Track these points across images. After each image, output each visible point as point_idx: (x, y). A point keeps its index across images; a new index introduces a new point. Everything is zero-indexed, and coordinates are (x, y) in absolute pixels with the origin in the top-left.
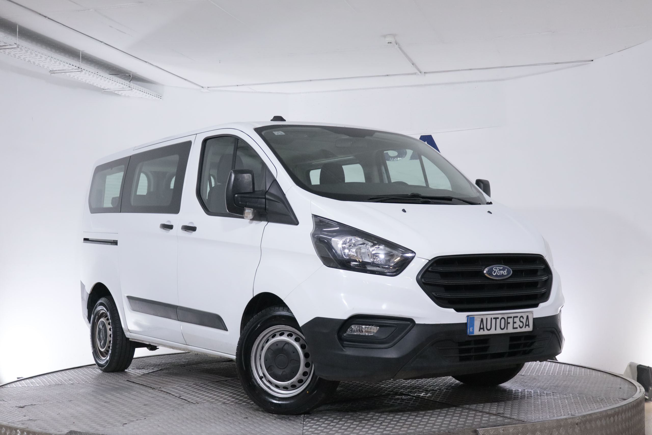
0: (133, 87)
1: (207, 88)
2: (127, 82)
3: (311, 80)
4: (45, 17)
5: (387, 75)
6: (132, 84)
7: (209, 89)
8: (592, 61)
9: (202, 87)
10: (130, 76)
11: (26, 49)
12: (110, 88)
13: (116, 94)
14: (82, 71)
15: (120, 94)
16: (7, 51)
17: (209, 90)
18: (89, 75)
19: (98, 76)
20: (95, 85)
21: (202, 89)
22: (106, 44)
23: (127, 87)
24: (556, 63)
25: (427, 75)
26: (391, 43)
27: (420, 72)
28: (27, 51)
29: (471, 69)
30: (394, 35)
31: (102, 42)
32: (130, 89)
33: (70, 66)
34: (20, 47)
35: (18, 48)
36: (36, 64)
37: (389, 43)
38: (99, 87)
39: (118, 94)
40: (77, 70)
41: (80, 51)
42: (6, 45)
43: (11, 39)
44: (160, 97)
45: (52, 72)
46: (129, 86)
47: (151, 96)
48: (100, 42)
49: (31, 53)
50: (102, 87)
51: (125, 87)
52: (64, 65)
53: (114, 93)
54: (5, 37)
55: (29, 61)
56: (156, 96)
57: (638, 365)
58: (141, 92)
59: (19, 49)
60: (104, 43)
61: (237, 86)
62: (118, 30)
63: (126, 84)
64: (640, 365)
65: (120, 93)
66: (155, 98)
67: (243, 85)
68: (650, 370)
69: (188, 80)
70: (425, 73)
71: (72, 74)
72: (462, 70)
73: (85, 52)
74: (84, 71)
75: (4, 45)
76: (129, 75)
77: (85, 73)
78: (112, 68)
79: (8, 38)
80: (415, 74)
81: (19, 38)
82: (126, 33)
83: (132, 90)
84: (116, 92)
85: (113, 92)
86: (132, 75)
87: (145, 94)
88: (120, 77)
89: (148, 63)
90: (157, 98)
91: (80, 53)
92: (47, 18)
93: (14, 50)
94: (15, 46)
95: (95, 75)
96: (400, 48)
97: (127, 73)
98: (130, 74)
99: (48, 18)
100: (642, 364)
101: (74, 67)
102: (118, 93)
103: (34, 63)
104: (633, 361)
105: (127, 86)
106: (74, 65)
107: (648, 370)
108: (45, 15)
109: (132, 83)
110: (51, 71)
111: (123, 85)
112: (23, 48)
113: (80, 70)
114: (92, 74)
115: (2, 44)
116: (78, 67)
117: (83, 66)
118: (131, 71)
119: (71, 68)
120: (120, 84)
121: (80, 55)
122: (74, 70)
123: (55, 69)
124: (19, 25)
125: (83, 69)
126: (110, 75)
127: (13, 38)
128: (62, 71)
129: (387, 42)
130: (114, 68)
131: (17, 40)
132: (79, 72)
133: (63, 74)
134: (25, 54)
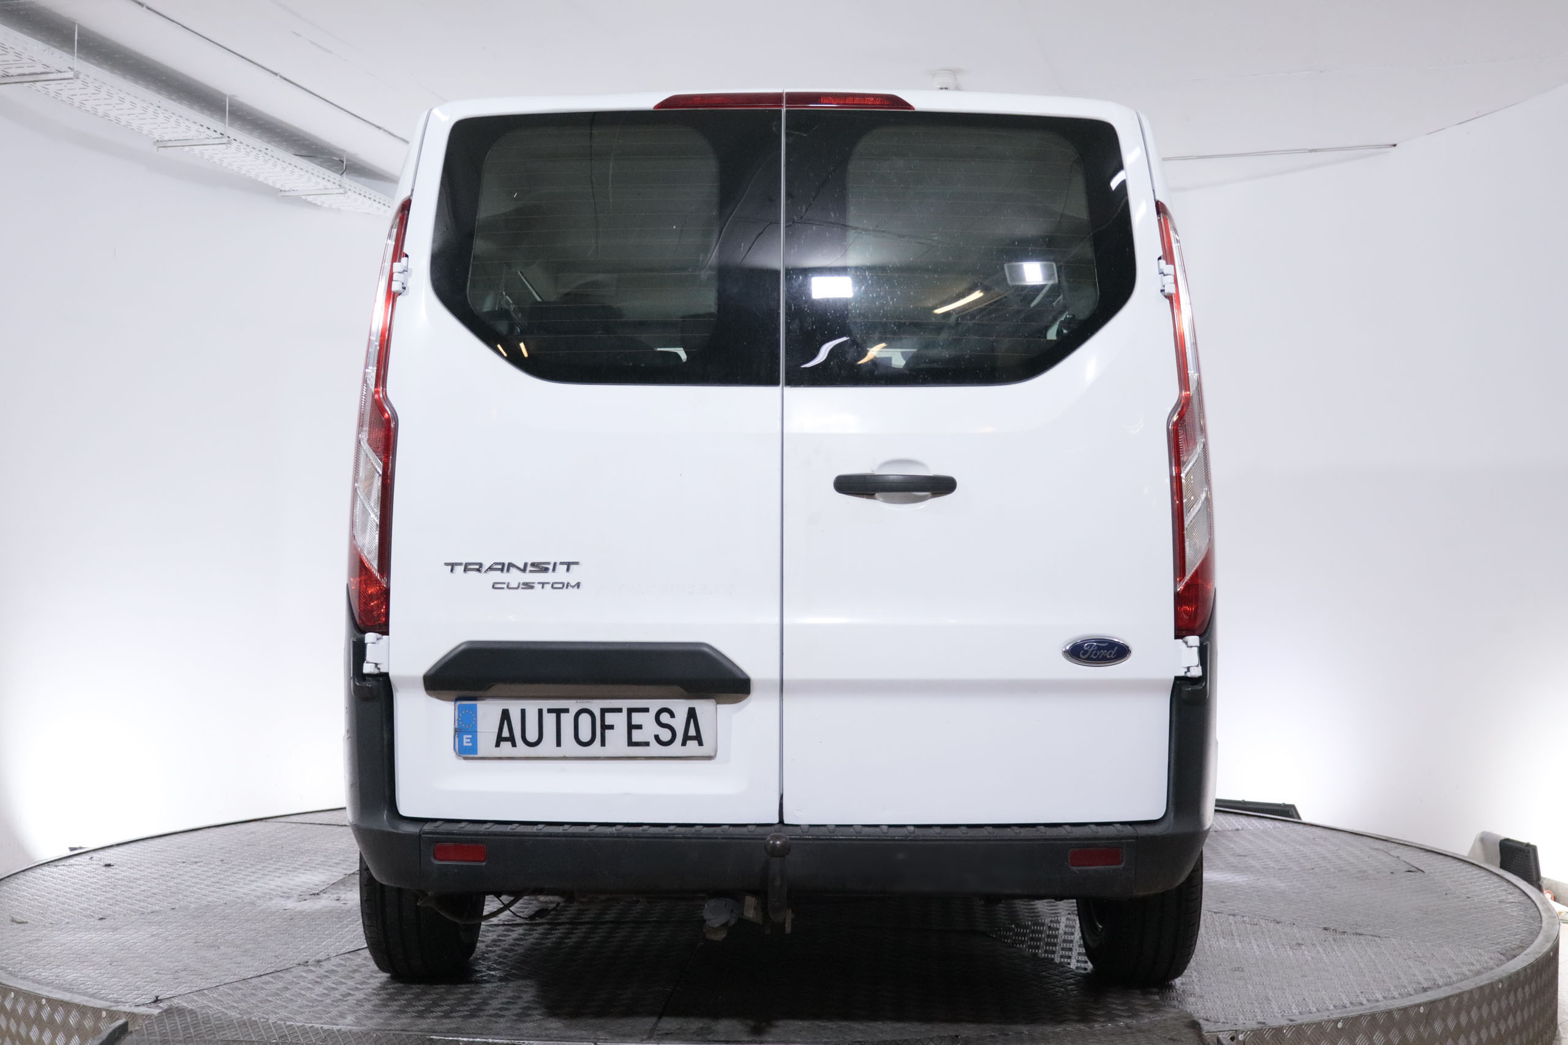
0: (347, 187)
2: (335, 177)
4: (141, 4)
6: (347, 181)
8: (1395, 145)
10: (343, 162)
11: (97, 84)
12: (294, 189)
13: (310, 203)
14: (229, 143)
15: (319, 204)
16: (53, 86)
18: (248, 154)
19: (267, 157)
20: (261, 179)
22: (285, 79)
23: (334, 186)
24: (1311, 151)
26: (946, 89)
28: (98, 89)
30: (954, 72)
31: (276, 74)
32: (342, 191)
33: (202, 129)
34: (81, 76)
35: (77, 78)
36: (123, 123)
37: (942, 89)
38: (271, 184)
39: (316, 205)
40: (217, 141)
41: (226, 96)
42: (48, 70)
43: (61, 57)
45: (161, 144)
46: (339, 183)
48: (273, 75)
49: (110, 95)
50: (278, 186)
51: (329, 185)
52: (188, 128)
53: (305, 201)
54: (46, 52)
55: (106, 115)
57: (1503, 838)
58: (366, 200)
59: (78, 83)
60: (281, 77)
62: (312, 43)
63: (332, 180)
64: (1508, 840)
65: (319, 200)
68: (1531, 853)
71: (208, 151)
73: (238, 99)
74: (235, 144)
75: (43, 70)
76: (340, 160)
77: (238, 150)
78: (301, 142)
79: (52, 54)
81: (78, 57)
82: (332, 53)
83: (346, 192)
84: (310, 199)
85: (304, 197)
86: (347, 160)
87: (376, 205)
88: (320, 164)
89: (385, 130)
91: (226, 102)
93: (69, 86)
94: (70, 74)
95: (261, 155)
97: (337, 156)
98: (343, 157)
100: (1511, 838)
101: (211, 133)
102: (314, 202)
103: (118, 120)
104: (1488, 830)
105: (334, 183)
106: (212, 129)
107: (1529, 852)
109: (347, 178)
110: (158, 141)
111: (325, 182)
112: (88, 81)
113: (225, 140)
114: (255, 152)
115: (39, 69)
116: (221, 134)
117: (233, 132)
118: (344, 151)
119: (203, 136)
120: (319, 180)
121: (226, 105)
122: (211, 141)
123: (166, 138)
124: (79, 26)
125: (232, 138)
126: (297, 157)
127: (66, 57)
128: (184, 143)
129: (939, 86)
130: (306, 143)
131: (73, 59)
132: (224, 145)
133: (187, 148)
134: (94, 96)
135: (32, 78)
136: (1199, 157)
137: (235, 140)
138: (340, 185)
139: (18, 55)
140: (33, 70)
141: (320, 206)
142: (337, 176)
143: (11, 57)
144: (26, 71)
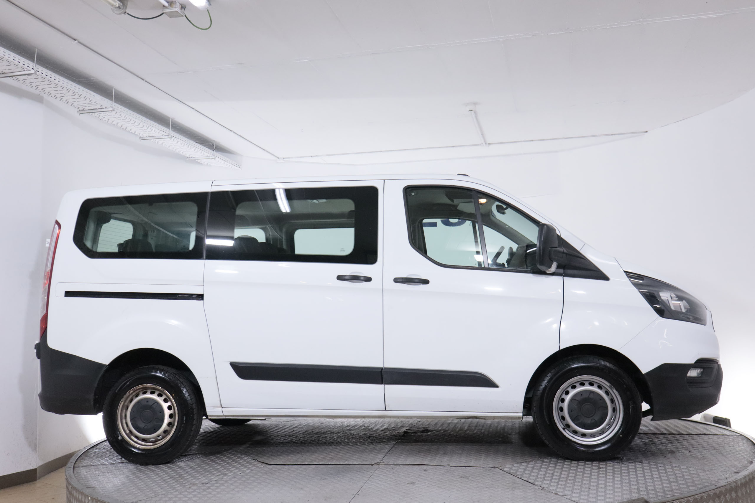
0: (216, 156)
1: (282, 158)
2: (211, 151)
3: (381, 151)
4: (143, 79)
5: (454, 146)
6: (215, 153)
7: (284, 159)
8: (647, 132)
9: (278, 158)
10: (214, 145)
11: (121, 114)
12: (193, 157)
13: (199, 163)
14: (171, 138)
15: (202, 163)
16: (102, 114)
17: (284, 161)
18: (178, 142)
19: (185, 144)
20: (180, 153)
21: (277, 159)
22: (197, 111)
23: (211, 155)
24: (613, 135)
25: (491, 146)
26: (472, 111)
27: (485, 143)
29: (532, 141)
30: (475, 104)
31: (193, 109)
32: (214, 157)
33: (161, 132)
34: (115, 110)
35: (114, 111)
36: (128, 130)
37: (470, 111)
38: (184, 155)
39: (201, 163)
40: (167, 137)
41: (170, 118)
42: (102, 107)
43: (107, 102)
44: (239, 166)
45: (142, 138)
46: (213, 154)
47: (231, 165)
49: (125, 118)
50: (187, 156)
51: (209, 155)
52: (155, 131)
53: (197, 162)
54: (102, 100)
55: (122, 126)
56: (236, 165)
57: (714, 416)
58: (223, 161)
59: (114, 112)
60: (195, 109)
61: (311, 156)
64: (716, 417)
65: (203, 161)
66: (235, 167)
67: (316, 156)
68: (728, 422)
69: (267, 150)
70: (489, 144)
71: (161, 141)
72: (524, 141)
73: (174, 119)
74: (173, 138)
75: (100, 107)
76: (213, 145)
77: (174, 140)
78: (197, 137)
79: (104, 100)
80: (480, 145)
81: (114, 102)
84: (199, 161)
85: (197, 160)
86: (216, 145)
87: (226, 163)
88: (204, 146)
89: (234, 132)
90: (236, 168)
91: (170, 121)
92: (144, 81)
93: (109, 114)
94: (111, 109)
95: (183, 143)
96: (476, 117)
97: (212, 143)
98: (214, 143)
99: (146, 81)
100: (719, 416)
103: (126, 129)
105: (211, 154)
106: (165, 132)
107: (727, 421)
108: (142, 77)
109: (215, 151)
110: (141, 137)
111: (207, 154)
112: (118, 112)
113: (170, 136)
114: (180, 142)
115: (98, 107)
116: (168, 134)
117: (173, 133)
118: (214, 141)
119: (161, 135)
120: (205, 153)
121: (170, 122)
122: (164, 137)
123: (144, 136)
124: (115, 89)
126: (197, 144)
127: (109, 101)
128: (154, 138)
129: (468, 110)
130: (199, 137)
131: (112, 103)
132: (168, 139)
133: (152, 140)
134: (119, 118)
135: (93, 111)
136: (566, 138)
137: (173, 136)
138: (213, 155)
139: (91, 101)
140: (95, 107)
141: (203, 164)
142: (212, 151)
143: (87, 102)
144: (92, 108)
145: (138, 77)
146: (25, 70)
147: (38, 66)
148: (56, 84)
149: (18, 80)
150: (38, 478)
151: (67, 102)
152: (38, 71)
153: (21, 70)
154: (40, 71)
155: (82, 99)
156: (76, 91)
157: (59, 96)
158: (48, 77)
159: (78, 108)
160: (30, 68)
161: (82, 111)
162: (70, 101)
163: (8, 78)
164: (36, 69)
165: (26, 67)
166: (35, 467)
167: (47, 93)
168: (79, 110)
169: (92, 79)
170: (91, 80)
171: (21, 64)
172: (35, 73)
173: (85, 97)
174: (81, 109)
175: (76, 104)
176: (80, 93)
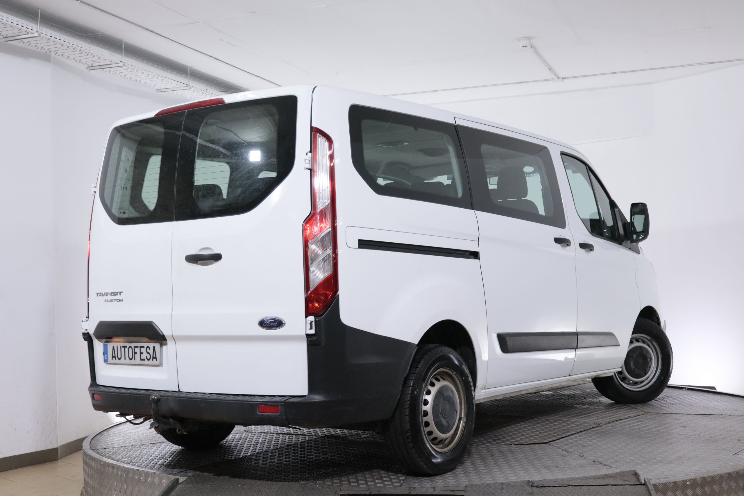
3: (436, 91)
4: (152, 32)
5: (521, 82)
11: (132, 67)
14: (191, 89)
16: (113, 70)
18: (198, 92)
19: (207, 94)
22: (215, 58)
24: (712, 63)
25: (565, 80)
26: (526, 46)
27: (558, 78)
28: (133, 70)
29: (615, 73)
30: (529, 38)
31: (211, 57)
33: (178, 83)
34: (126, 65)
36: (143, 83)
37: (523, 46)
40: (185, 88)
41: (188, 67)
42: (112, 63)
43: (117, 57)
45: (159, 90)
48: (209, 57)
49: (138, 71)
52: (172, 83)
54: (111, 55)
55: (135, 80)
59: (125, 67)
60: (213, 57)
62: (228, 43)
70: (563, 78)
71: (180, 93)
72: (604, 74)
73: (193, 68)
74: (193, 89)
75: (109, 63)
77: (194, 91)
79: (113, 56)
80: (552, 80)
81: (125, 56)
82: (237, 46)
92: (154, 33)
93: (120, 69)
94: (121, 64)
95: (204, 93)
96: (536, 52)
99: (155, 33)
101: (182, 85)
103: (140, 82)
106: (182, 83)
108: (151, 30)
112: (129, 66)
113: (188, 87)
114: (202, 92)
115: (108, 63)
116: (187, 85)
117: (192, 83)
118: (241, 87)
119: (179, 86)
121: (188, 71)
122: (182, 88)
123: (162, 88)
124: (124, 42)
125: (191, 86)
126: (221, 92)
127: (119, 56)
128: (170, 90)
129: (522, 46)
130: (224, 84)
131: (122, 57)
132: (188, 90)
134: (131, 72)
135: (103, 67)
136: (655, 69)
137: (193, 87)
139: (99, 58)
140: (105, 64)
143: (96, 59)
144: (102, 64)
145: (147, 29)
146: (29, 33)
147: (41, 28)
148: (62, 45)
149: (23, 42)
150: (59, 457)
151: (75, 60)
152: (42, 33)
153: (26, 33)
154: (44, 33)
155: (90, 56)
156: (82, 49)
157: (66, 54)
158: (53, 38)
159: (87, 65)
160: (34, 31)
161: (91, 68)
162: (78, 59)
163: (14, 41)
164: (40, 31)
165: (29, 30)
166: (56, 447)
167: (53, 53)
168: (88, 66)
169: (100, 33)
170: (98, 35)
171: (25, 28)
172: (39, 35)
173: (92, 55)
174: (90, 65)
175: (84, 61)
176: (87, 51)
